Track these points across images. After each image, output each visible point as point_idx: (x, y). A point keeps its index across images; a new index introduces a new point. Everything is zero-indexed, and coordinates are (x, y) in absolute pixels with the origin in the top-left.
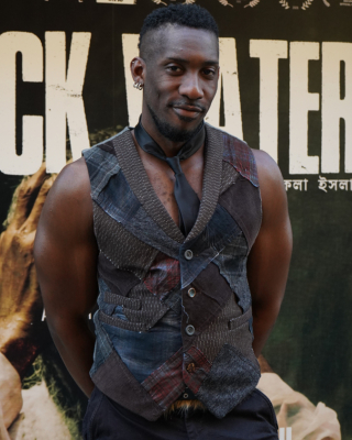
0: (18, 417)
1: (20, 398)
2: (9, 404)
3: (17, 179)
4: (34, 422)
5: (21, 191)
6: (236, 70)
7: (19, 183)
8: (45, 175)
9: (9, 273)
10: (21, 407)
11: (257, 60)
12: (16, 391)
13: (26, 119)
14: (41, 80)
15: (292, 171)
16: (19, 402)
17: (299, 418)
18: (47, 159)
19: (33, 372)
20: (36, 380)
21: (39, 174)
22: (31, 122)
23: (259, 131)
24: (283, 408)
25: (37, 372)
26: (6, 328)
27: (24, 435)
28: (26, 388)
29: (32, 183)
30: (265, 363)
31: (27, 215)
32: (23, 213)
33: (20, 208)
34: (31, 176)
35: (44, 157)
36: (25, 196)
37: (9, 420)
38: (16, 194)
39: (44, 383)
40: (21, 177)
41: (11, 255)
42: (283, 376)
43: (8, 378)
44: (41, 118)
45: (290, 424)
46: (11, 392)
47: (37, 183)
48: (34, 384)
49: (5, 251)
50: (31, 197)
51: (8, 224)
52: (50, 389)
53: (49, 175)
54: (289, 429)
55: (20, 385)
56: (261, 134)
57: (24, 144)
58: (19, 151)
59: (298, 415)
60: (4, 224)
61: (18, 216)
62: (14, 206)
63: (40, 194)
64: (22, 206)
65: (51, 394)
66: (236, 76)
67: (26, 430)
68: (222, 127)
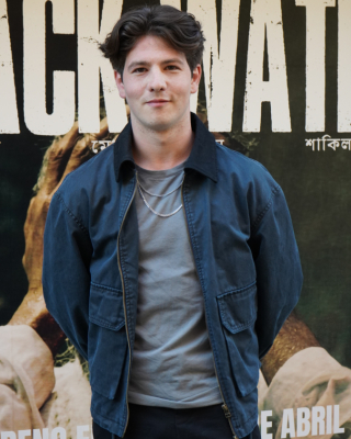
0: (50, 397)
1: (53, 376)
2: (41, 383)
3: (48, 140)
4: (67, 401)
5: (52, 153)
6: (281, 20)
7: (50, 144)
8: (78, 136)
9: (40, 242)
10: (53, 386)
11: (303, 10)
12: (48, 368)
13: (57, 74)
14: (72, 32)
15: (341, 129)
16: (52, 381)
17: (347, 395)
18: (79, 118)
19: (66, 348)
20: (69, 357)
21: (72, 134)
22: (62, 78)
23: (305, 86)
24: (330, 384)
25: (70, 348)
26: (37, 301)
27: (56, 416)
28: (59, 365)
29: (63, 145)
30: (312, 336)
31: (58, 179)
32: (54, 177)
33: (50, 171)
34: (62, 136)
35: (77, 115)
36: (56, 158)
37: (41, 400)
38: (47, 156)
39: (77, 360)
40: (52, 138)
41: (41, 223)
42: (331, 350)
43: (39, 355)
44: (73, 73)
45: (337, 402)
46: (43, 370)
47: (69, 144)
48: (67, 361)
49: (35, 218)
50: (63, 159)
51: (38, 189)
52: (84, 366)
53: (82, 136)
54: (337, 407)
55: (52, 362)
56: (307, 89)
57: (55, 101)
58: (50, 109)
59: (346, 391)
60: (34, 189)
61: (49, 180)
62: (44, 169)
63: (73, 155)
64: (53, 170)
65: (85, 371)
66: (281, 26)
67: (59, 410)
68: (266, 83)
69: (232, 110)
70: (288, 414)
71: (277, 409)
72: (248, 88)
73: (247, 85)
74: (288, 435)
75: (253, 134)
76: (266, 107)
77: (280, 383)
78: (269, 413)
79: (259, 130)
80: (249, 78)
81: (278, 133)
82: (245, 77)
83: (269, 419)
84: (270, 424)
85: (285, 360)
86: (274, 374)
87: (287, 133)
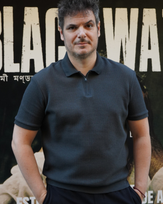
6: (156, 23)
13: (60, 48)
66: (156, 26)
68: (150, 50)
69: (134, 62)
70: (160, 192)
71: (155, 191)
72: (142, 53)
73: (141, 51)
74: (160, 202)
75: (144, 72)
76: (150, 61)
77: (156, 179)
78: (152, 192)
79: (146, 71)
80: (142, 49)
81: (155, 72)
82: (140, 48)
83: (151, 194)
84: (152, 197)
85: (158, 169)
86: (153, 175)
87: (159, 72)
